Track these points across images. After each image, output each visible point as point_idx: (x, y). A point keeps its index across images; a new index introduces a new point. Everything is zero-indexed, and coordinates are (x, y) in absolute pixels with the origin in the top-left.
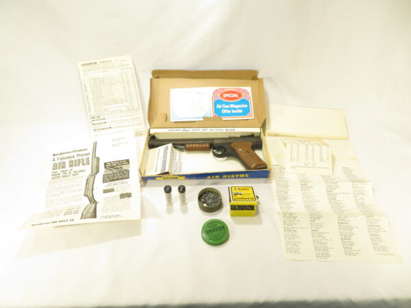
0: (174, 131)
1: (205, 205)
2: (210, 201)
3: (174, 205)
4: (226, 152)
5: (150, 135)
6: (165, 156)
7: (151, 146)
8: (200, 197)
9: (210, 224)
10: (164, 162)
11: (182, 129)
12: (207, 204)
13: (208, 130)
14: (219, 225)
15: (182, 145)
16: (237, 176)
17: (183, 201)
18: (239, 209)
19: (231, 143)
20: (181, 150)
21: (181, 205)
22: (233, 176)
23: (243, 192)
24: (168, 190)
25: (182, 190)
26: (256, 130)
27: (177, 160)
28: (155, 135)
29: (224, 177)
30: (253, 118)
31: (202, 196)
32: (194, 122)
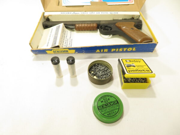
0: (66, 13)
1: (95, 77)
2: (100, 74)
3: (64, 77)
4: (112, 30)
5: (44, 17)
6: (56, 34)
7: (46, 26)
8: (90, 70)
9: (101, 98)
10: (55, 38)
11: (72, 12)
12: (98, 77)
13: (95, 13)
14: (112, 100)
15: (72, 25)
16: (125, 49)
17: (73, 73)
18: (131, 82)
19: (116, 23)
20: (72, 29)
21: (71, 77)
22: (121, 50)
23: (135, 64)
24: (55, 62)
25: (71, 61)
26: (136, 13)
27: (68, 37)
28: (49, 18)
29: (113, 50)
30: (133, 3)
31: (92, 68)
32: (83, 6)
